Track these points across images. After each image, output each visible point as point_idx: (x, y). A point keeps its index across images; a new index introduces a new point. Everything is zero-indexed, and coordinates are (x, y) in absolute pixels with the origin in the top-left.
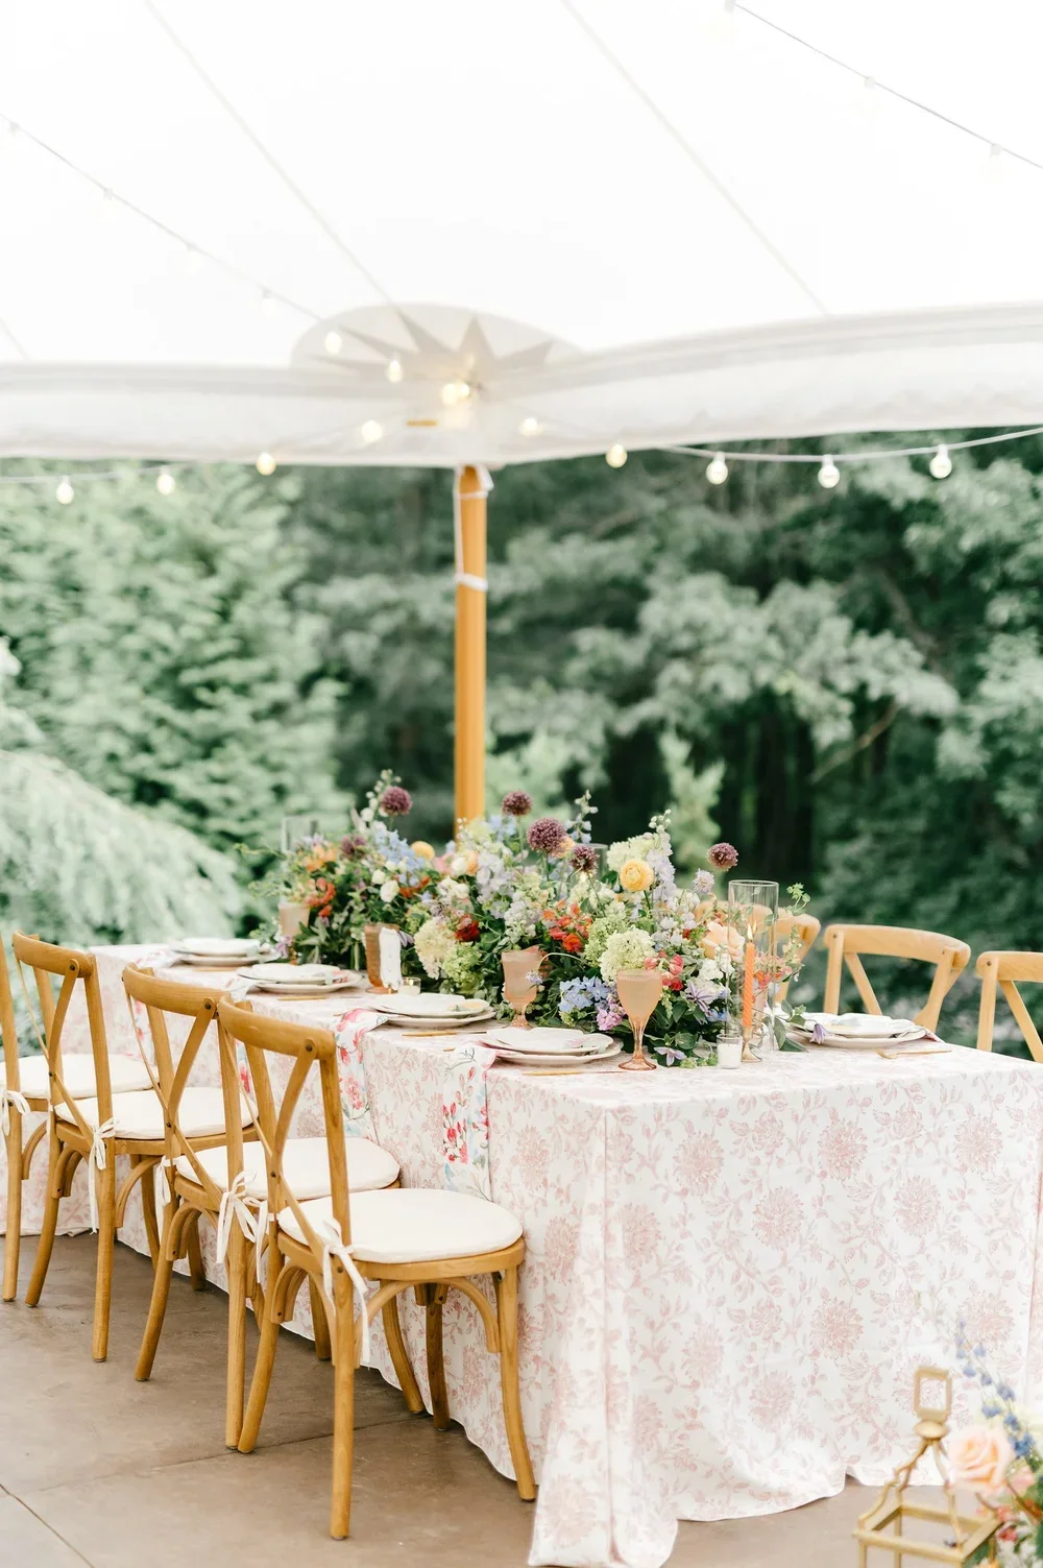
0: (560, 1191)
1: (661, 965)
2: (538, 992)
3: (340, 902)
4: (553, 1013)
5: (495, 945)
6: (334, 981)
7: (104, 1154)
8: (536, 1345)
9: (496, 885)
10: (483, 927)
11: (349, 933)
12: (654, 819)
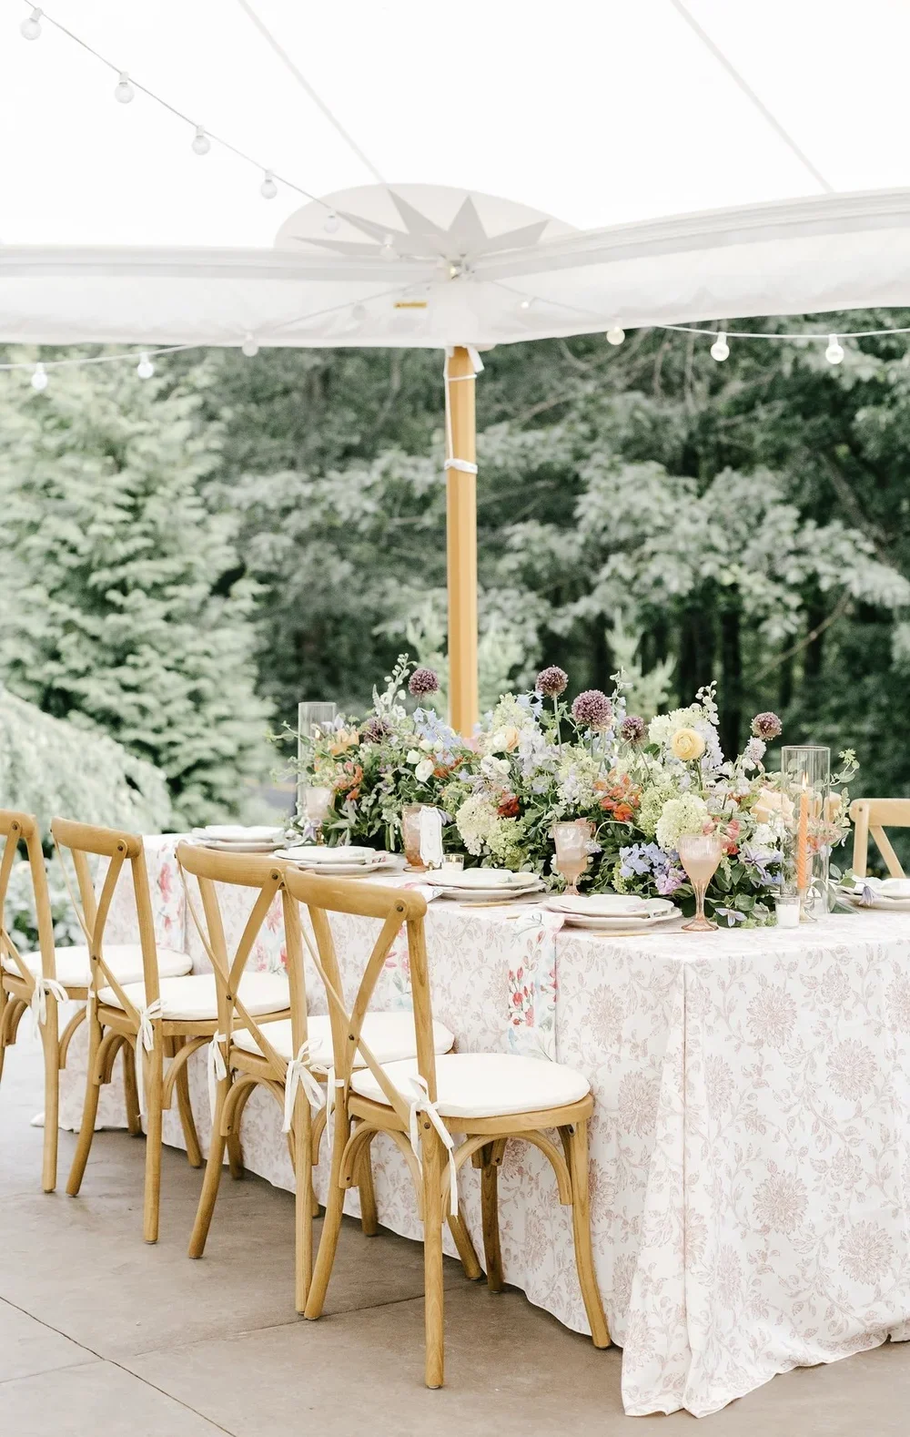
0: (635, 1046)
1: (718, 829)
2: (588, 864)
3: (368, 785)
4: (604, 883)
5: (539, 819)
6: (373, 861)
7: (152, 1036)
8: (608, 1199)
9: (539, 759)
10: (528, 802)
11: (380, 815)
12: (701, 690)
